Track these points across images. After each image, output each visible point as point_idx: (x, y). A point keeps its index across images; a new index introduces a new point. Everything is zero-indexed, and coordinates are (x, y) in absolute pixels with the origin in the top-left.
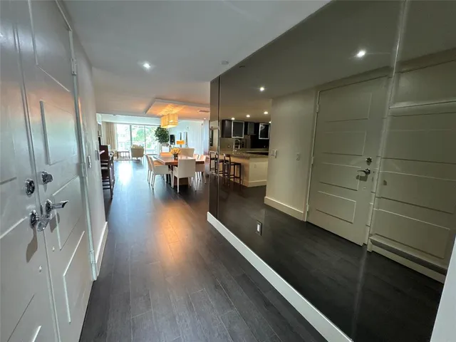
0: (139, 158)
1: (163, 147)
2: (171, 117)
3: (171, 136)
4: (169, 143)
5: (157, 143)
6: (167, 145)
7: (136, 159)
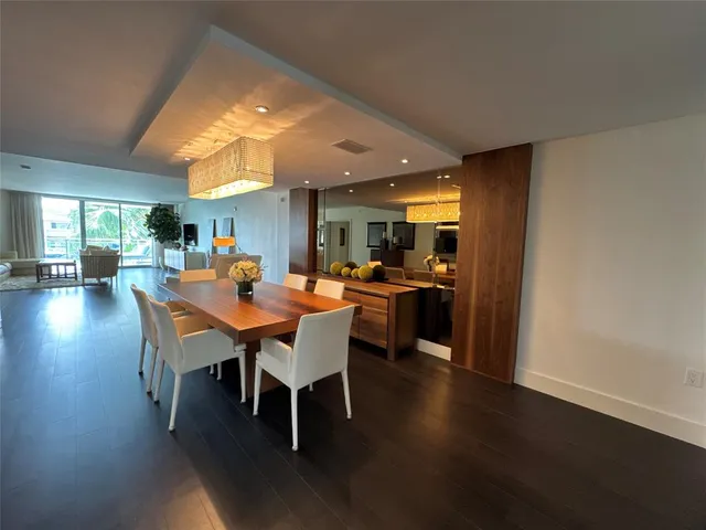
0: (103, 280)
1: (166, 251)
2: (251, 154)
3: (185, 226)
4: (181, 241)
5: (151, 242)
6: (178, 246)
7: (94, 281)
